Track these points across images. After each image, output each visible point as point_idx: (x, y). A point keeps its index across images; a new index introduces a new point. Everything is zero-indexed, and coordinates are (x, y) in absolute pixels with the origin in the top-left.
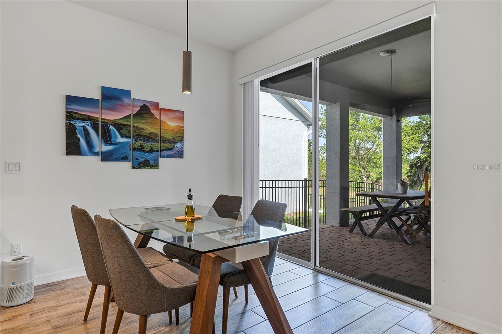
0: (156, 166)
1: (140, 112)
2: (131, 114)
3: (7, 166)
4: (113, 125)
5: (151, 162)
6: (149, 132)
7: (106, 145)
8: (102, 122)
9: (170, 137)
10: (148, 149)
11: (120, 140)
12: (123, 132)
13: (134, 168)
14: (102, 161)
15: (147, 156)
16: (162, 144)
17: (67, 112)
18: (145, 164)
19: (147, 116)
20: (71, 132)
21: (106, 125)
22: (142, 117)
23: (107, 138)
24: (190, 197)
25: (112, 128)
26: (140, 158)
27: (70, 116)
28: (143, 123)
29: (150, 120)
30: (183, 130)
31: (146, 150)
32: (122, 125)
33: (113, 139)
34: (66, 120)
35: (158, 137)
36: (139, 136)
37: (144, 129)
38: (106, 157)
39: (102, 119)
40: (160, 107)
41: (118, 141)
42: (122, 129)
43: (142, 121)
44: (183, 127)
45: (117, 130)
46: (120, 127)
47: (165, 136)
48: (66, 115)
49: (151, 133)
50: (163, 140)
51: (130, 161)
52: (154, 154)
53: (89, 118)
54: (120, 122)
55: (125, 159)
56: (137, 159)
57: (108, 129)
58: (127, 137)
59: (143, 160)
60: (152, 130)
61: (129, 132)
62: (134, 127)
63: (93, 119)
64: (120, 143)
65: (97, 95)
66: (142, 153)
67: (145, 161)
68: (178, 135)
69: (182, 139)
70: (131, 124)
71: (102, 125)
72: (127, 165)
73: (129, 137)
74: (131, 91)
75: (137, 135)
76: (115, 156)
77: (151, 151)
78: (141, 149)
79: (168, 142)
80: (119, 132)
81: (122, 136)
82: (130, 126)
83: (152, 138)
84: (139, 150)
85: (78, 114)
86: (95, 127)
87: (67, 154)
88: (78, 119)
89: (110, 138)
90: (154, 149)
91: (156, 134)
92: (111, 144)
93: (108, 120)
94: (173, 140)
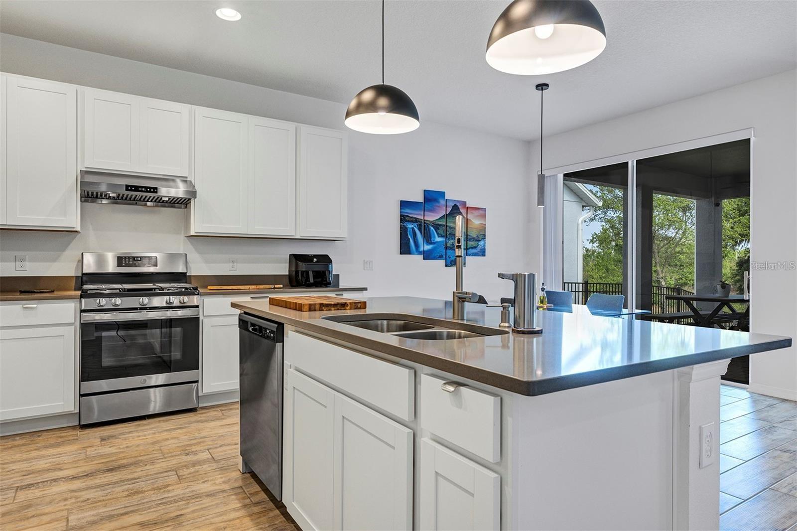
0: (463, 264)
1: (453, 212)
2: (444, 215)
3: (365, 262)
4: (432, 226)
7: (427, 245)
8: (425, 223)
9: (475, 236)
11: (438, 239)
12: (440, 231)
13: (446, 266)
14: (424, 259)
16: (468, 242)
17: (401, 216)
20: (403, 232)
25: (432, 228)
26: (451, 257)
27: (403, 219)
28: (454, 223)
30: (485, 228)
32: (439, 225)
33: (432, 239)
34: (401, 222)
36: (451, 235)
38: (427, 256)
39: (425, 220)
40: (467, 206)
41: (436, 241)
42: (438, 229)
43: (453, 221)
44: (485, 225)
46: (437, 227)
47: (471, 235)
48: (401, 219)
50: (470, 239)
51: (444, 259)
53: (416, 220)
54: (437, 222)
55: (440, 257)
56: (450, 258)
57: (429, 229)
58: (442, 236)
59: (454, 258)
61: (443, 231)
62: (446, 226)
63: (419, 221)
64: (437, 242)
65: (420, 199)
68: (481, 233)
69: (484, 237)
71: (424, 225)
72: (442, 262)
73: (444, 237)
74: (445, 192)
75: (449, 235)
79: (473, 241)
80: (436, 231)
81: (440, 235)
82: (444, 225)
85: (409, 216)
86: (420, 227)
87: (401, 253)
88: (409, 221)
89: (431, 239)
92: (431, 243)
93: (429, 221)
94: (477, 239)
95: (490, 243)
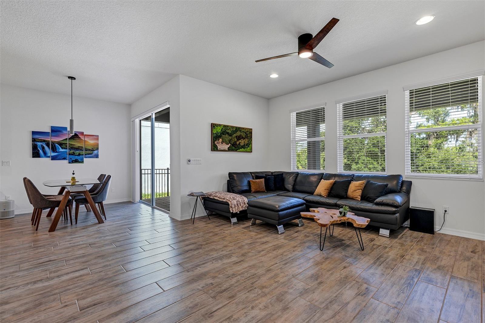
0: (82, 162)
1: (73, 137)
2: (67, 138)
3: (3, 163)
4: (57, 144)
5: (79, 160)
6: (78, 146)
8: (51, 142)
9: (90, 148)
10: (78, 154)
11: (61, 150)
13: (69, 163)
14: (52, 160)
15: (77, 157)
16: (86, 151)
17: (32, 139)
18: (76, 161)
19: (77, 138)
20: (35, 148)
21: (54, 144)
22: (74, 139)
23: (54, 149)
24: (73, 174)
25: (57, 145)
27: (34, 140)
28: (74, 142)
29: (78, 141)
30: (98, 145)
31: (76, 154)
32: (62, 143)
34: (32, 142)
35: (83, 148)
36: (72, 148)
37: (75, 145)
38: (54, 158)
39: (51, 141)
40: (84, 134)
42: (62, 145)
43: (74, 141)
44: (98, 143)
45: (60, 146)
46: (61, 144)
47: (88, 148)
48: (32, 140)
49: (79, 147)
50: (86, 150)
51: (67, 160)
52: (81, 156)
53: (44, 141)
54: (61, 142)
55: (64, 159)
56: (71, 159)
58: (65, 149)
59: (74, 159)
60: (79, 145)
61: (66, 146)
62: (69, 144)
63: (47, 141)
64: (61, 151)
65: (49, 130)
66: (74, 156)
67: (75, 160)
68: (95, 147)
69: (97, 149)
70: (68, 143)
71: (51, 144)
72: (66, 162)
73: (67, 149)
74: (67, 128)
75: (71, 148)
76: (58, 158)
77: (79, 155)
78: (73, 154)
79: (89, 151)
80: (61, 147)
81: (62, 148)
82: (67, 143)
83: (79, 149)
84: (72, 155)
85: (38, 139)
86: (48, 145)
87: (33, 157)
88: (38, 141)
89: (56, 150)
90: (81, 154)
91: (82, 147)
93: (55, 141)
94: (92, 150)
95: (101, 152)
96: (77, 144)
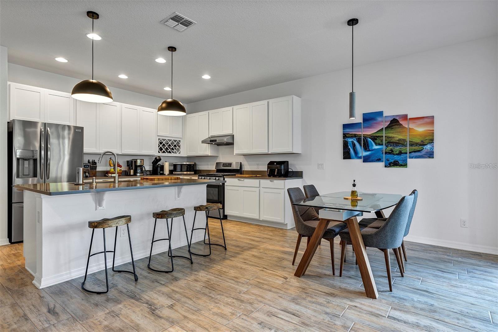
0: (405, 165)
1: (391, 125)
2: (383, 128)
3: (318, 165)
4: (370, 138)
5: (400, 162)
6: (398, 139)
7: (365, 152)
8: (363, 137)
9: (418, 141)
10: (397, 152)
12: (377, 141)
13: (386, 166)
14: (363, 162)
15: (396, 158)
16: (411, 147)
17: (344, 134)
18: (396, 164)
19: (396, 126)
20: (345, 145)
21: (366, 138)
22: (392, 129)
23: (366, 147)
24: (354, 185)
25: (369, 140)
26: (390, 160)
27: (345, 136)
28: (393, 133)
29: (399, 130)
30: (433, 133)
31: (395, 153)
32: (377, 136)
33: (370, 148)
34: (343, 139)
35: (407, 142)
36: (389, 143)
37: (394, 137)
38: (366, 159)
39: (363, 135)
40: (409, 117)
41: (374, 148)
42: (376, 139)
43: (392, 132)
44: (433, 130)
45: (373, 141)
46: (374, 138)
47: (414, 141)
48: (343, 136)
49: (400, 140)
50: (412, 144)
51: (383, 162)
52: (403, 156)
53: (355, 136)
54: (375, 135)
55: (379, 160)
56: (388, 160)
57: (367, 141)
58: (379, 145)
59: (392, 161)
60: (401, 137)
61: (382, 141)
62: (385, 136)
63: (358, 136)
64: (375, 149)
65: (360, 120)
66: (392, 155)
67: (394, 161)
68: (427, 138)
69: (432, 141)
70: (384, 135)
71: (363, 138)
72: (381, 165)
73: (382, 145)
75: (387, 143)
76: (371, 159)
77: (400, 153)
78: (391, 152)
79: (416, 145)
80: (374, 142)
81: (376, 144)
82: (382, 136)
83: (400, 143)
84: (389, 153)
85: (349, 134)
86: (359, 141)
87: (344, 159)
88: (349, 137)
89: (368, 147)
90: (403, 152)
91: (404, 140)
92: (369, 150)
93: (367, 135)
94: (422, 143)
95: (438, 147)
96: (396, 136)
